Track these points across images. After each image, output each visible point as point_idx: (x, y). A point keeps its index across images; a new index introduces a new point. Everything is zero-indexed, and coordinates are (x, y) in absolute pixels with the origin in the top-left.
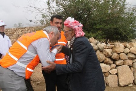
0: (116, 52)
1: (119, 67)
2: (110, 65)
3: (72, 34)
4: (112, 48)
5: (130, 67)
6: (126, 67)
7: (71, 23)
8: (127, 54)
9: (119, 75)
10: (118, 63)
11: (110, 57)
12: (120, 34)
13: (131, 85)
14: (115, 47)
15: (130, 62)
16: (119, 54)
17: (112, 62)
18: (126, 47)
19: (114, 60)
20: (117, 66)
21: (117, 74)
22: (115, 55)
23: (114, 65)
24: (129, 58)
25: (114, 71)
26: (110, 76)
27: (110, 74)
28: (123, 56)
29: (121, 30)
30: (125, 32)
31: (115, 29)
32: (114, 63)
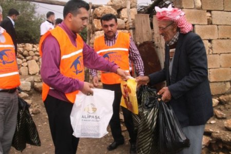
0: (26, 50)
1: (28, 62)
2: (22, 59)
3: (173, 29)
4: (23, 47)
5: (37, 61)
6: (34, 61)
7: (170, 13)
8: (34, 52)
9: (29, 66)
10: (28, 58)
11: (22, 54)
12: (30, 37)
13: (38, 74)
14: (25, 46)
15: (37, 58)
16: (28, 51)
17: (23, 58)
18: (33, 47)
19: (25, 56)
20: (27, 60)
21: (27, 66)
22: (25, 52)
23: (25, 60)
24: (36, 55)
25: (25, 64)
26: (22, 67)
27: (22, 66)
28: (32, 53)
29: (30, 34)
30: (35, 35)
31: (25, 32)
32: (25, 58)
